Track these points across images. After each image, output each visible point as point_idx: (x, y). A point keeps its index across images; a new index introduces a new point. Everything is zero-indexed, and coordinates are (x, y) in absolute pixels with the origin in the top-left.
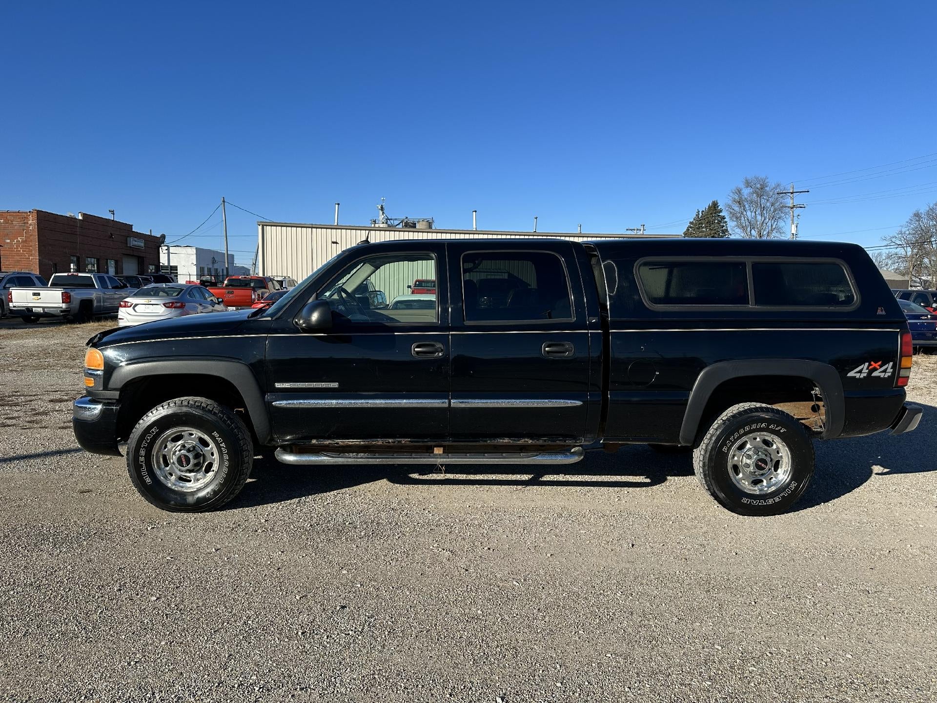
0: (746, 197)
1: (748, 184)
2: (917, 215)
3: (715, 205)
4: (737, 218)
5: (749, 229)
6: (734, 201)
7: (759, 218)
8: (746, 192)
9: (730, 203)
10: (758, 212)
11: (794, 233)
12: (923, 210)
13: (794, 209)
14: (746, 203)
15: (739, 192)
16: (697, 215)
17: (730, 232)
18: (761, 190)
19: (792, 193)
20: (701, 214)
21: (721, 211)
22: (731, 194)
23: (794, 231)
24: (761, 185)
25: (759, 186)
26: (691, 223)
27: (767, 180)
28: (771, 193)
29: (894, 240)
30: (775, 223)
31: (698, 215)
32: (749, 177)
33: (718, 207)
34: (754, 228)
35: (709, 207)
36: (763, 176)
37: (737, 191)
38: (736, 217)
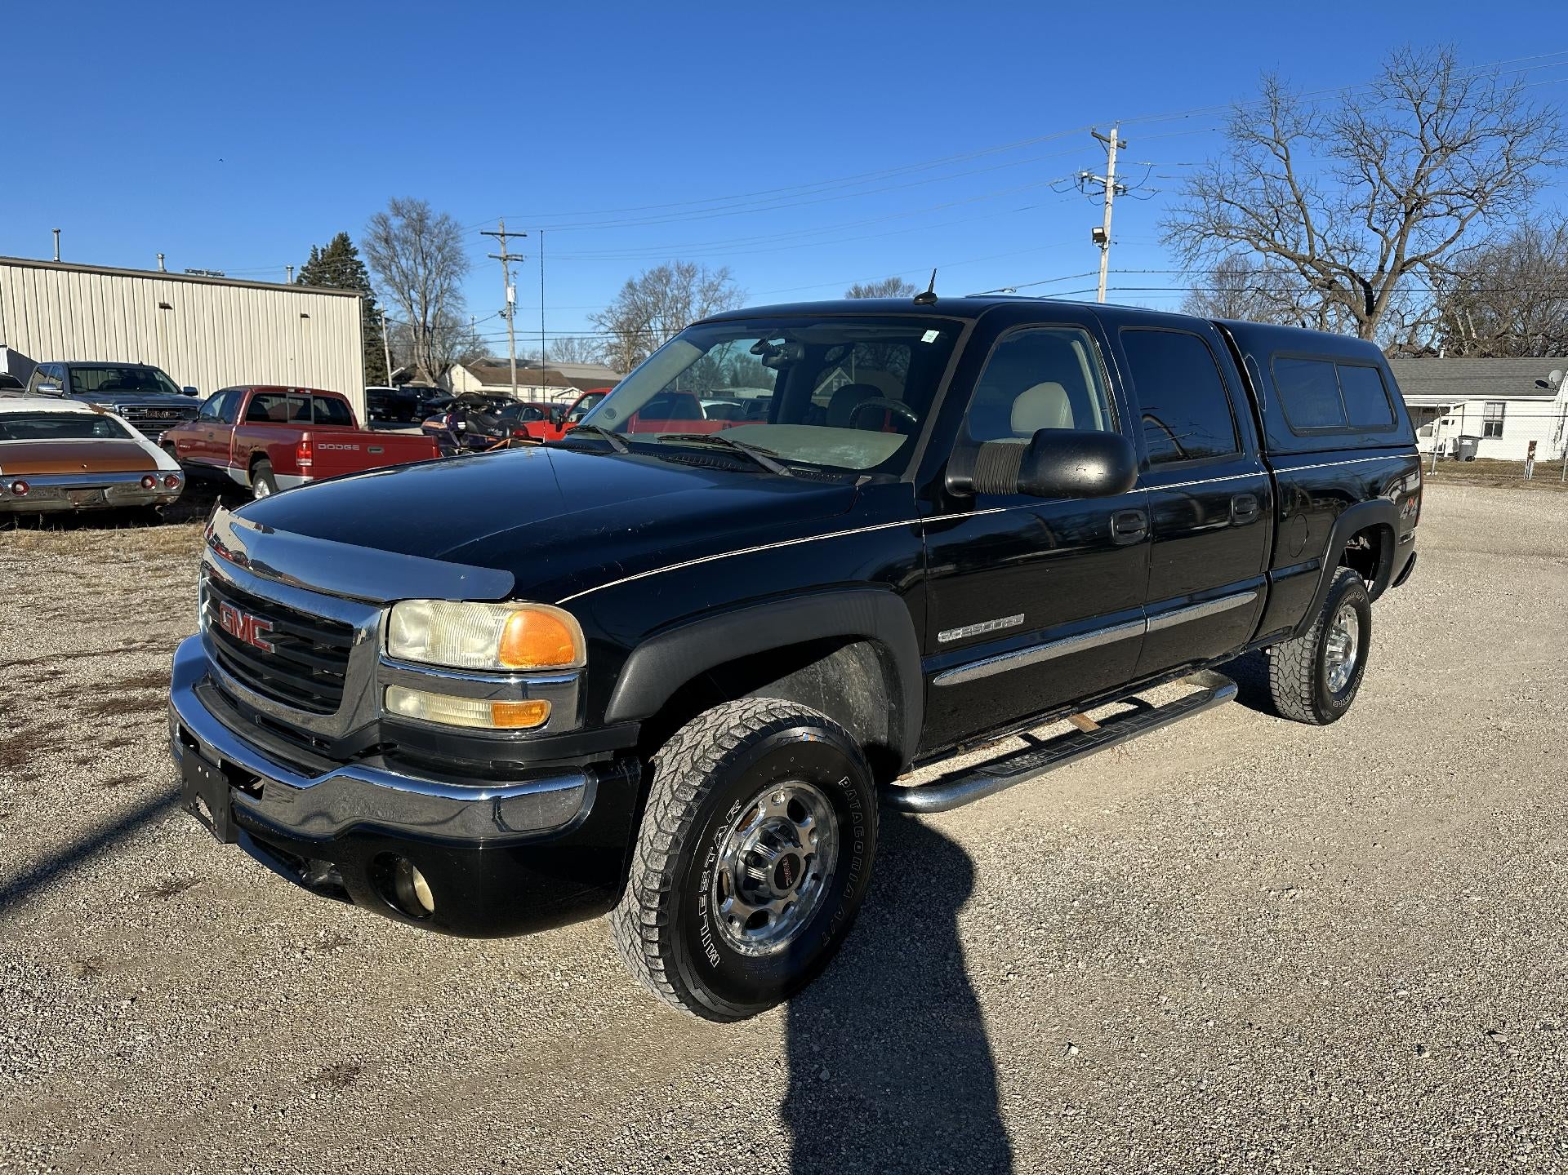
0: (397, 232)
1: (398, 210)
2: (630, 286)
3: (343, 240)
4: (384, 267)
5: (406, 288)
6: (379, 238)
7: (421, 271)
8: (396, 223)
9: (370, 239)
10: (419, 260)
11: (512, 301)
12: (638, 280)
13: (508, 261)
14: (396, 243)
15: (384, 222)
16: (313, 256)
17: (375, 291)
18: (419, 225)
19: (503, 235)
20: (320, 257)
21: (355, 253)
22: (372, 225)
23: (511, 299)
24: (418, 214)
25: (414, 215)
26: (304, 269)
27: (428, 207)
28: (436, 231)
29: (603, 320)
30: (447, 281)
31: (315, 256)
32: (398, 198)
33: (350, 244)
34: (413, 287)
35: (334, 242)
36: (421, 200)
37: (380, 220)
38: (381, 265)
